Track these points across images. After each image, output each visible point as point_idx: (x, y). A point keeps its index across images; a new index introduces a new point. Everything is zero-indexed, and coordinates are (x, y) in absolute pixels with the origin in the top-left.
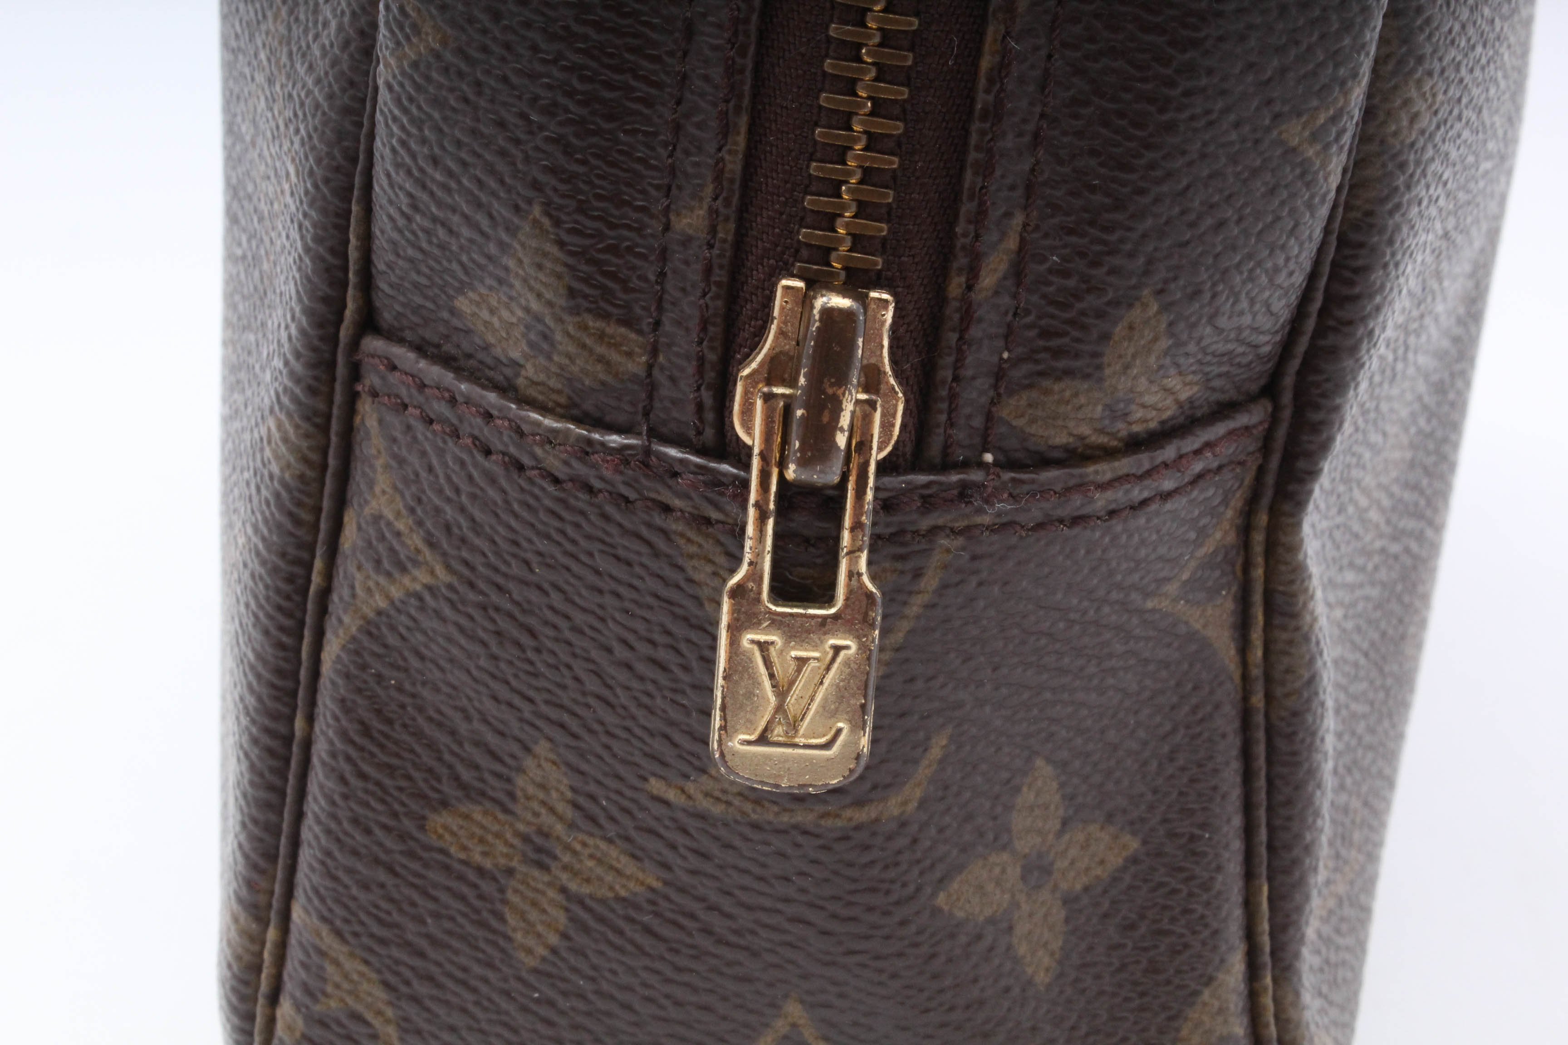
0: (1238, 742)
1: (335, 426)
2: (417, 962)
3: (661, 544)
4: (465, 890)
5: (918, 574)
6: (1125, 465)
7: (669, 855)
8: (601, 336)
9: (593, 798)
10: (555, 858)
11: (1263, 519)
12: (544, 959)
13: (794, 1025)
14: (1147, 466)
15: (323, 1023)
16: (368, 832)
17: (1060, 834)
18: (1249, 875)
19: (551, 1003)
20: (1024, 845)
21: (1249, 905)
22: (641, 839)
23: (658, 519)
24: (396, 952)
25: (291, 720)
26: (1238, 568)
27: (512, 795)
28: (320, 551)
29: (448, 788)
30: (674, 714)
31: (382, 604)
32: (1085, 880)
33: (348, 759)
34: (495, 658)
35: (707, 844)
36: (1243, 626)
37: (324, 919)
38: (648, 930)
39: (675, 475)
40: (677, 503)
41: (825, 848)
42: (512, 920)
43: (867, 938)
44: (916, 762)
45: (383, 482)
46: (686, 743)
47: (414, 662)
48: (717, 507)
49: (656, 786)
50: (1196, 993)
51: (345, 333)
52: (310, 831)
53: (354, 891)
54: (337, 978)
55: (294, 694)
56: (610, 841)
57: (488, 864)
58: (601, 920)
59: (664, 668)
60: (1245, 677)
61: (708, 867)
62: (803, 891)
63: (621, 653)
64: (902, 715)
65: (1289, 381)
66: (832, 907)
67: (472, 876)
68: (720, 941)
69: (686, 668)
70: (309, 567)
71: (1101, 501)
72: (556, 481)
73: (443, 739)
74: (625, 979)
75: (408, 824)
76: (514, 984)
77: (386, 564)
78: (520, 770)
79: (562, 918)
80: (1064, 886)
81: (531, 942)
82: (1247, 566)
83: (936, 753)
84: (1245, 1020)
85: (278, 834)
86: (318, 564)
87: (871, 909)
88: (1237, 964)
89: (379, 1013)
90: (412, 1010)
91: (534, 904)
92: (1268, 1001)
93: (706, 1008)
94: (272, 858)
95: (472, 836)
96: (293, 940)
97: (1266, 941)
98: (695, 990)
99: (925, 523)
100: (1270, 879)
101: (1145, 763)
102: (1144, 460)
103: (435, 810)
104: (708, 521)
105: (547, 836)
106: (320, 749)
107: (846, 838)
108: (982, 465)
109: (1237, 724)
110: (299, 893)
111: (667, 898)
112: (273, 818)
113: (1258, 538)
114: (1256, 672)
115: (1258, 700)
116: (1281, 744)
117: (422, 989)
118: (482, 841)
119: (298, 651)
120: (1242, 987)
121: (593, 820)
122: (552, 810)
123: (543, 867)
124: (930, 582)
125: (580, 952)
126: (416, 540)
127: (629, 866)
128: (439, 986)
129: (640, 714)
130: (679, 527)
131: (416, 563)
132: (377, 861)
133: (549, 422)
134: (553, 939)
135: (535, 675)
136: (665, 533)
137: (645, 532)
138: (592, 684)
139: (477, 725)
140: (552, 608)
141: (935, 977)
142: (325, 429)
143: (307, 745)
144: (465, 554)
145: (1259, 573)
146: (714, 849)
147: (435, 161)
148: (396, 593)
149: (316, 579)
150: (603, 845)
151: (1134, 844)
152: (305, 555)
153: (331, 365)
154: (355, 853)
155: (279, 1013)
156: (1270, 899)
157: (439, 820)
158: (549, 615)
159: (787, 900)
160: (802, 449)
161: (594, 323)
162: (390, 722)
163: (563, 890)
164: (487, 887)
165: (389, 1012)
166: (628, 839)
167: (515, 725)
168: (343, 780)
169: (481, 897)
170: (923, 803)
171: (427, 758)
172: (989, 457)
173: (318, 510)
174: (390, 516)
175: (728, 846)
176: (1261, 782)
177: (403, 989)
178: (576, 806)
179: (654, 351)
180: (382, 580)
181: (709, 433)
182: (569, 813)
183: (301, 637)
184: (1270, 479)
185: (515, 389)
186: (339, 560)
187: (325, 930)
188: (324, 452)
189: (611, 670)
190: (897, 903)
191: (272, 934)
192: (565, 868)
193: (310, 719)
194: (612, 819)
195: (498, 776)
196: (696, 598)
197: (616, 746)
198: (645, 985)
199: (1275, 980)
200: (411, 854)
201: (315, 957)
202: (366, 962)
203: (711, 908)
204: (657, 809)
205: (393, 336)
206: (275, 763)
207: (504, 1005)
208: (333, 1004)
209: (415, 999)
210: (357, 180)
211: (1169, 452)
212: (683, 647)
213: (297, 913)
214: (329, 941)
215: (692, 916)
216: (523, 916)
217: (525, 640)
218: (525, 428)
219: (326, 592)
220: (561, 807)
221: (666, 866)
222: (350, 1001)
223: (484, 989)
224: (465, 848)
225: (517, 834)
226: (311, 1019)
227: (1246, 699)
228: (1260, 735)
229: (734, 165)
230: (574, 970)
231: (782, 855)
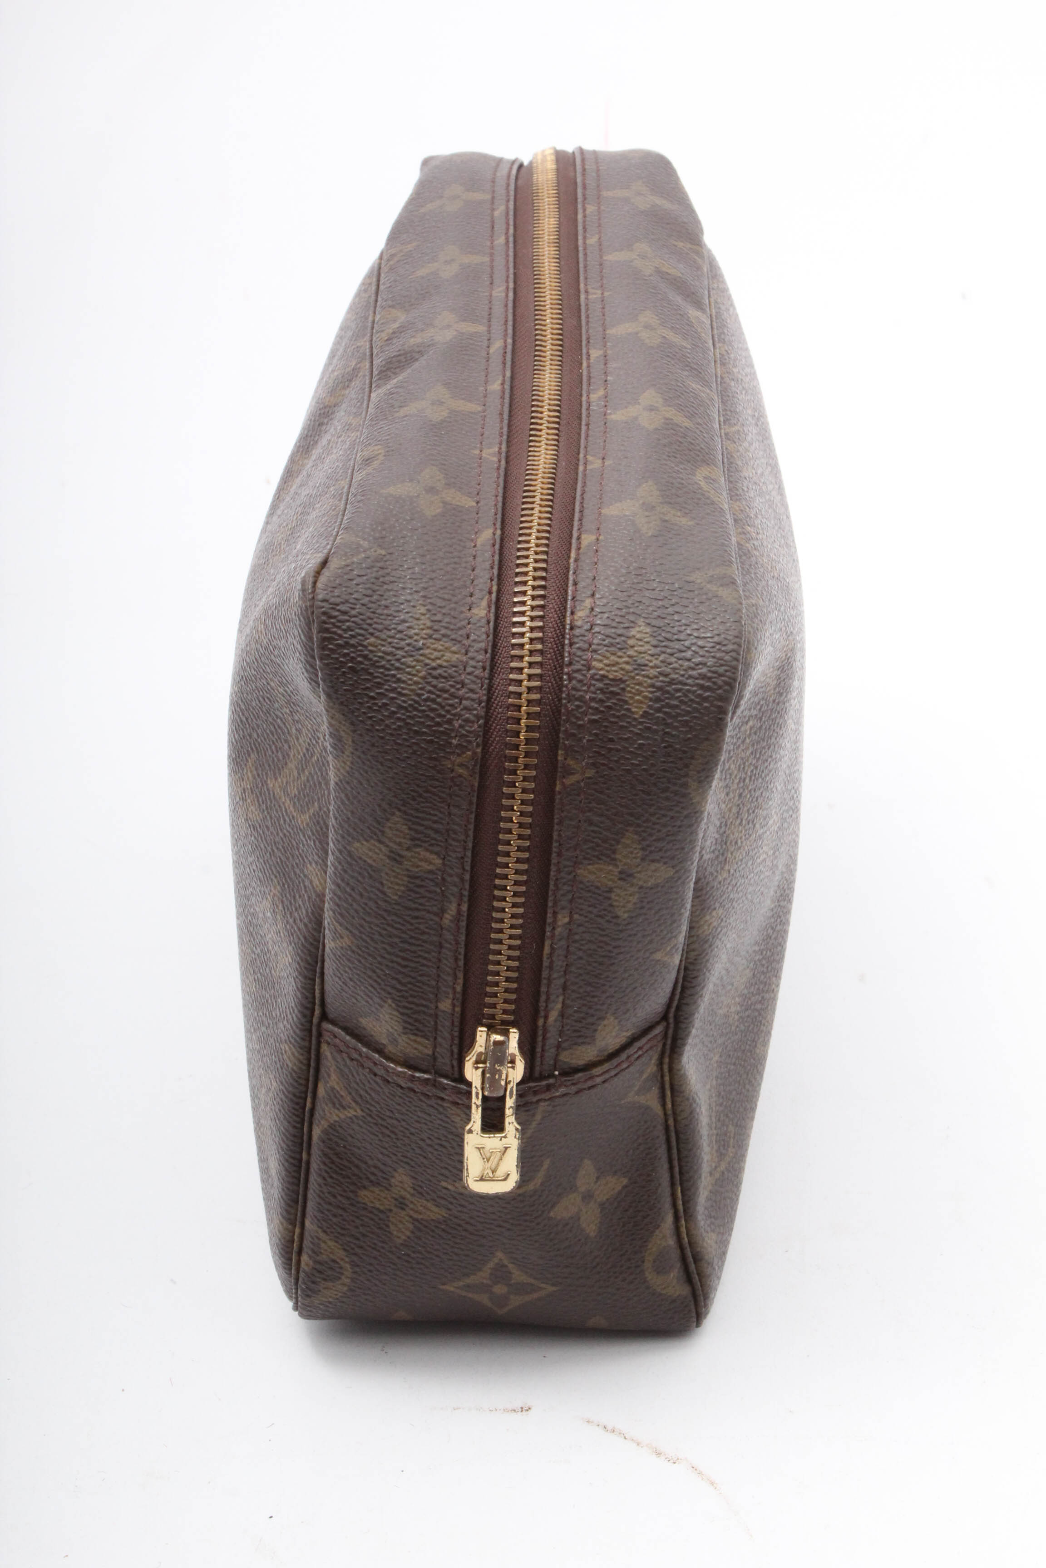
0: (664, 1138)
1: (313, 1052)
2: (357, 1242)
3: (441, 1109)
4: (373, 1217)
5: (533, 1115)
6: (606, 1066)
7: (450, 1206)
8: (415, 1041)
9: (421, 1187)
10: (407, 1206)
11: (667, 1060)
12: (405, 1241)
13: (501, 1260)
14: (615, 1064)
15: (320, 1263)
16: (335, 1197)
17: (596, 1182)
18: (673, 1185)
19: (409, 1255)
20: (582, 1189)
21: (673, 1195)
22: (438, 1200)
23: (440, 1102)
24: (348, 1239)
25: (301, 1153)
26: (659, 1078)
27: (390, 1185)
28: (309, 1095)
29: (366, 1183)
30: (449, 1162)
31: (337, 1119)
32: (607, 1197)
33: (326, 1172)
34: (381, 1140)
35: (463, 1203)
36: (663, 1097)
37: (319, 1227)
38: (443, 1230)
39: (445, 1089)
40: (446, 1098)
41: (509, 1203)
42: (392, 1227)
43: (525, 1230)
44: (538, 1171)
45: (334, 1077)
46: (454, 1171)
47: (350, 1139)
48: (461, 1099)
49: (444, 1184)
50: (654, 1232)
51: (315, 1020)
52: (311, 1194)
53: (331, 1217)
54: (326, 1248)
55: (302, 1144)
56: (428, 1201)
57: (382, 1208)
58: (426, 1227)
59: (444, 1147)
60: (665, 1114)
61: (465, 1210)
62: (500, 1217)
63: (428, 1142)
64: (532, 1158)
65: (671, 1015)
66: (511, 1221)
67: (376, 1212)
68: (471, 1234)
69: (453, 1148)
70: (305, 1099)
71: (598, 1080)
72: (402, 1088)
73: (363, 1166)
74: (436, 1247)
75: (351, 1195)
76: (394, 1249)
77: (337, 1106)
78: (393, 1177)
79: (411, 1227)
80: (599, 1200)
81: (400, 1235)
82: (662, 1077)
83: (546, 1166)
84: (675, 1237)
85: (298, 1195)
86: (309, 1100)
87: (526, 1221)
88: (670, 1219)
89: (342, 1259)
90: (355, 1258)
91: (400, 1221)
92: (683, 1230)
93: (467, 1256)
94: (297, 1202)
95: (375, 1198)
96: (306, 1234)
97: (681, 1208)
98: (462, 1250)
99: (535, 1099)
100: (681, 1185)
101: (628, 1151)
102: (615, 1062)
103: (359, 1189)
104: (458, 1104)
105: (404, 1198)
106: (314, 1166)
107: (514, 1199)
108: (554, 1076)
109: (663, 1132)
110: (308, 1216)
111: (451, 1220)
112: (295, 1188)
113: (666, 1067)
114: (669, 1112)
115: (671, 1122)
116: (681, 1136)
117: (359, 1251)
118: (379, 1200)
119: (302, 1129)
120: (672, 1227)
121: (421, 1193)
122: (405, 1190)
123: (403, 1209)
124: (538, 1117)
125: (419, 1238)
126: (349, 1098)
127: (436, 1209)
128: (365, 1250)
129: (437, 1161)
130: (448, 1105)
131: (350, 1107)
132: (339, 1207)
133: (400, 1069)
134: (408, 1233)
135: (397, 1147)
136: (441, 1106)
137: (436, 1106)
138: (418, 1151)
139: (376, 1162)
140: (402, 1126)
141: (551, 1240)
142: (309, 1052)
143: (308, 1163)
144: (368, 1106)
145: (667, 1078)
146: (466, 1204)
147: (351, 979)
148: (342, 1116)
149: (308, 1105)
150: (425, 1202)
151: (625, 1181)
152: (303, 1095)
153: (310, 1031)
154: (330, 1204)
155: (302, 1259)
156: (682, 1192)
157: (363, 1193)
158: (402, 1129)
159: (494, 1220)
160: (490, 1087)
161: (413, 1037)
162: (341, 1159)
163: (411, 1217)
164: (381, 1216)
165: (347, 1259)
166: (434, 1200)
167: (390, 1163)
168: (324, 1179)
169: (380, 1219)
170: (542, 1184)
171: (356, 1171)
172: (557, 1073)
173: (308, 1080)
174: (338, 1089)
175: (472, 1204)
176: (675, 1151)
177: (352, 1251)
178: (414, 1189)
179: (435, 1047)
180: (336, 1111)
181: (456, 1075)
182: (412, 1191)
183: (303, 1125)
184: (668, 1047)
185: (384, 1053)
186: (317, 1100)
187: (320, 1231)
188: (309, 1060)
189: (426, 1147)
190: (535, 1218)
191: (297, 1231)
192: (412, 1209)
193: (309, 1154)
194: (428, 1193)
195: (384, 1178)
196: (455, 1127)
197: (428, 1171)
198: (444, 1249)
199: (686, 1221)
200: (352, 1205)
201: (316, 1240)
202: (336, 1242)
203: (467, 1223)
204: (444, 1191)
205: (333, 1023)
206: (295, 1168)
207: (391, 1256)
208: (324, 1256)
209: (355, 1254)
210: (318, 970)
211: (624, 1056)
212: (452, 1141)
213: (307, 1223)
214: (322, 1235)
215: (459, 1225)
216: (396, 1225)
217: (393, 1136)
218: (390, 1070)
219: (312, 1110)
220: (409, 1189)
221: (450, 1210)
222: (331, 1256)
223: (382, 1250)
224: (372, 1202)
225: (393, 1198)
226: (315, 1262)
227: (666, 1121)
228: (673, 1134)
229: (459, 988)
230: (416, 1244)
231: (492, 1206)
